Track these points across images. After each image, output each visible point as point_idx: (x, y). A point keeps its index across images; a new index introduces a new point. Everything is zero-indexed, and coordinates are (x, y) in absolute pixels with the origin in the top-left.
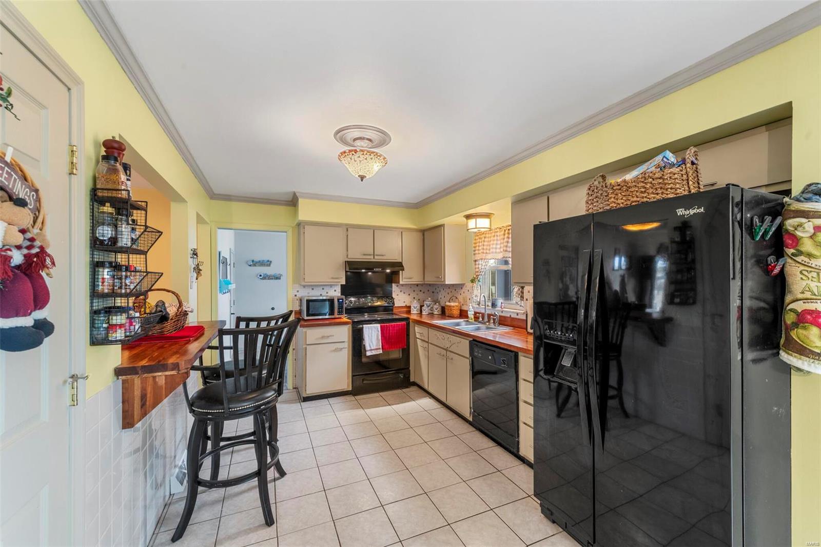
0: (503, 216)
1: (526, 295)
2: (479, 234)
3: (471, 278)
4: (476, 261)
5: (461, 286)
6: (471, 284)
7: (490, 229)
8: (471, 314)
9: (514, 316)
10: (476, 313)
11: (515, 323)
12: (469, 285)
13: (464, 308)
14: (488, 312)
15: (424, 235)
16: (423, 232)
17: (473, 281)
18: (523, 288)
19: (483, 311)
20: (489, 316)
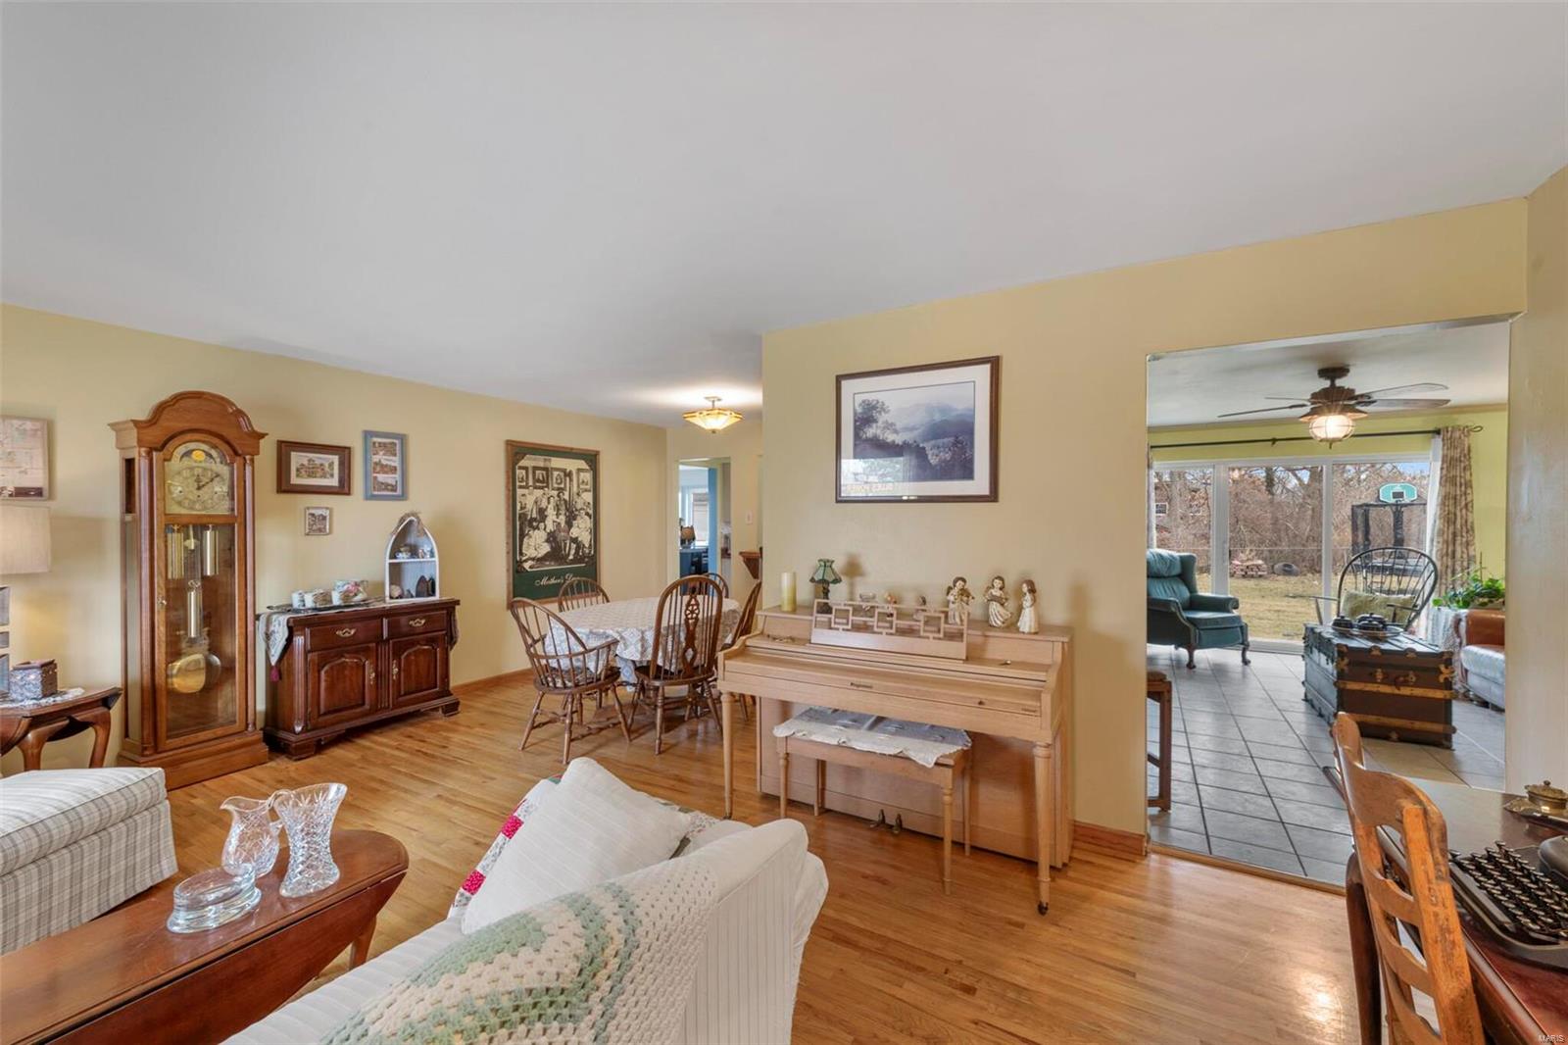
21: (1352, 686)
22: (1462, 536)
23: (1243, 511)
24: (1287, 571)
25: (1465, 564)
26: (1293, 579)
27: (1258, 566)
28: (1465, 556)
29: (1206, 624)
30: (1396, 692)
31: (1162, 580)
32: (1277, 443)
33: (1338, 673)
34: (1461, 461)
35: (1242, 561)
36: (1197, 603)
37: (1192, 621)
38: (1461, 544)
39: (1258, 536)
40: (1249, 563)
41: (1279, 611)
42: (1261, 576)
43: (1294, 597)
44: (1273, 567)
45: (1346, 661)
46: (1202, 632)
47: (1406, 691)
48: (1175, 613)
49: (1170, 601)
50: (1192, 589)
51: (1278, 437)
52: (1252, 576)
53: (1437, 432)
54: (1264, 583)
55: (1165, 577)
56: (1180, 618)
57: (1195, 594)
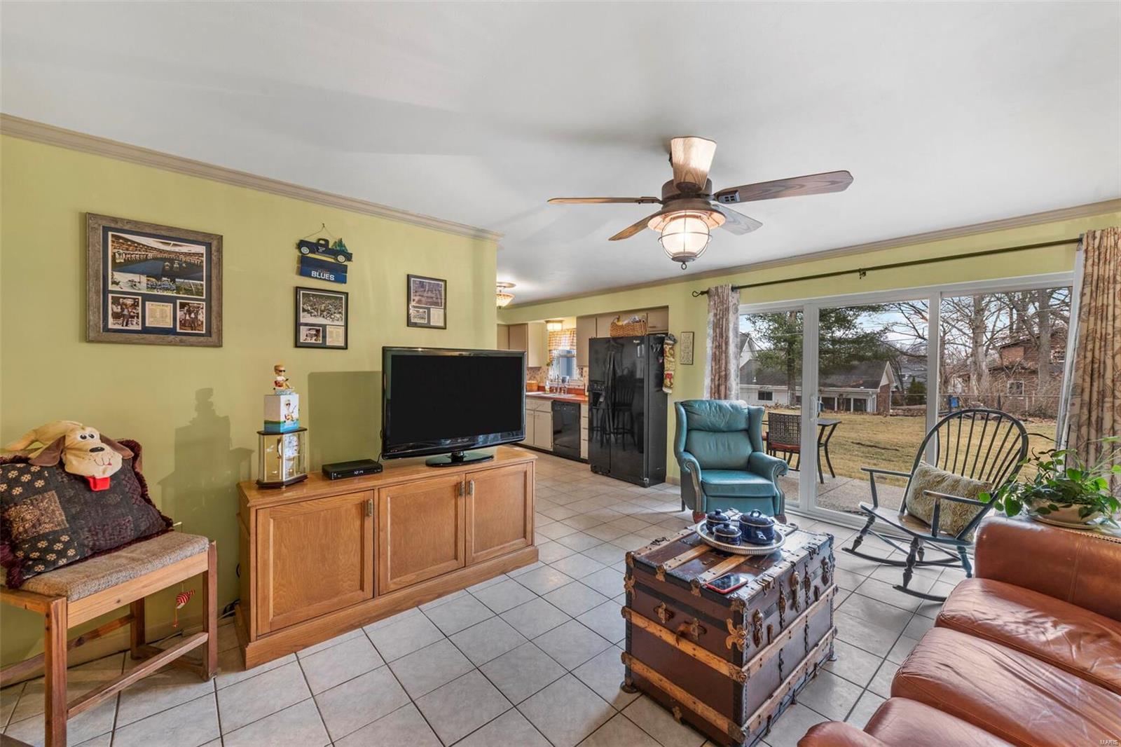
0: (571, 323)
1: (584, 374)
2: (553, 333)
3: (546, 363)
4: (550, 351)
5: (538, 369)
6: (547, 367)
7: (562, 330)
8: (547, 388)
9: (577, 387)
10: (550, 388)
11: (578, 392)
12: (545, 367)
13: (541, 385)
14: (560, 386)
15: (509, 329)
16: (509, 326)
17: (548, 365)
18: (582, 369)
19: (556, 386)
20: (561, 389)
29: (717, 491)
31: (719, 434)
32: (867, 274)
36: (753, 465)
37: (703, 485)
46: (710, 498)
48: (690, 474)
49: (687, 459)
50: (755, 448)
53: (1080, 241)
55: (724, 432)
56: (694, 481)
57: (758, 453)
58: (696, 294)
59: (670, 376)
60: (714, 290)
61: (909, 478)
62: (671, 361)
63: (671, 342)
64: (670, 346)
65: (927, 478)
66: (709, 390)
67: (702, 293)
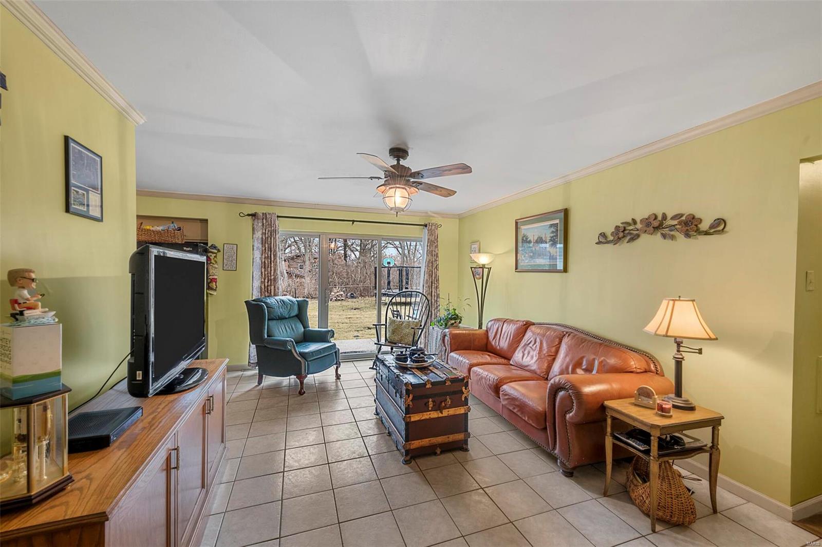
21: (415, 418)
22: (435, 284)
23: (335, 269)
24: (352, 297)
25: (436, 299)
26: (354, 300)
27: (341, 295)
28: (436, 294)
29: (313, 356)
30: (440, 415)
31: (284, 321)
32: (355, 223)
33: (406, 409)
34: (434, 243)
35: (335, 293)
36: (309, 337)
37: (302, 355)
38: (434, 288)
39: (341, 280)
40: (338, 294)
41: (350, 318)
42: (342, 300)
43: (355, 309)
44: (347, 295)
45: (411, 397)
46: (309, 362)
47: (445, 413)
48: (290, 351)
49: (288, 340)
50: (305, 326)
51: (355, 220)
52: (339, 300)
53: (426, 226)
54: (344, 303)
55: (286, 318)
56: (295, 354)
57: (307, 329)
58: (241, 215)
59: (214, 280)
60: (261, 215)
61: (384, 326)
62: (216, 268)
63: (216, 251)
64: (215, 255)
65: (396, 324)
66: (259, 290)
67: (249, 215)
